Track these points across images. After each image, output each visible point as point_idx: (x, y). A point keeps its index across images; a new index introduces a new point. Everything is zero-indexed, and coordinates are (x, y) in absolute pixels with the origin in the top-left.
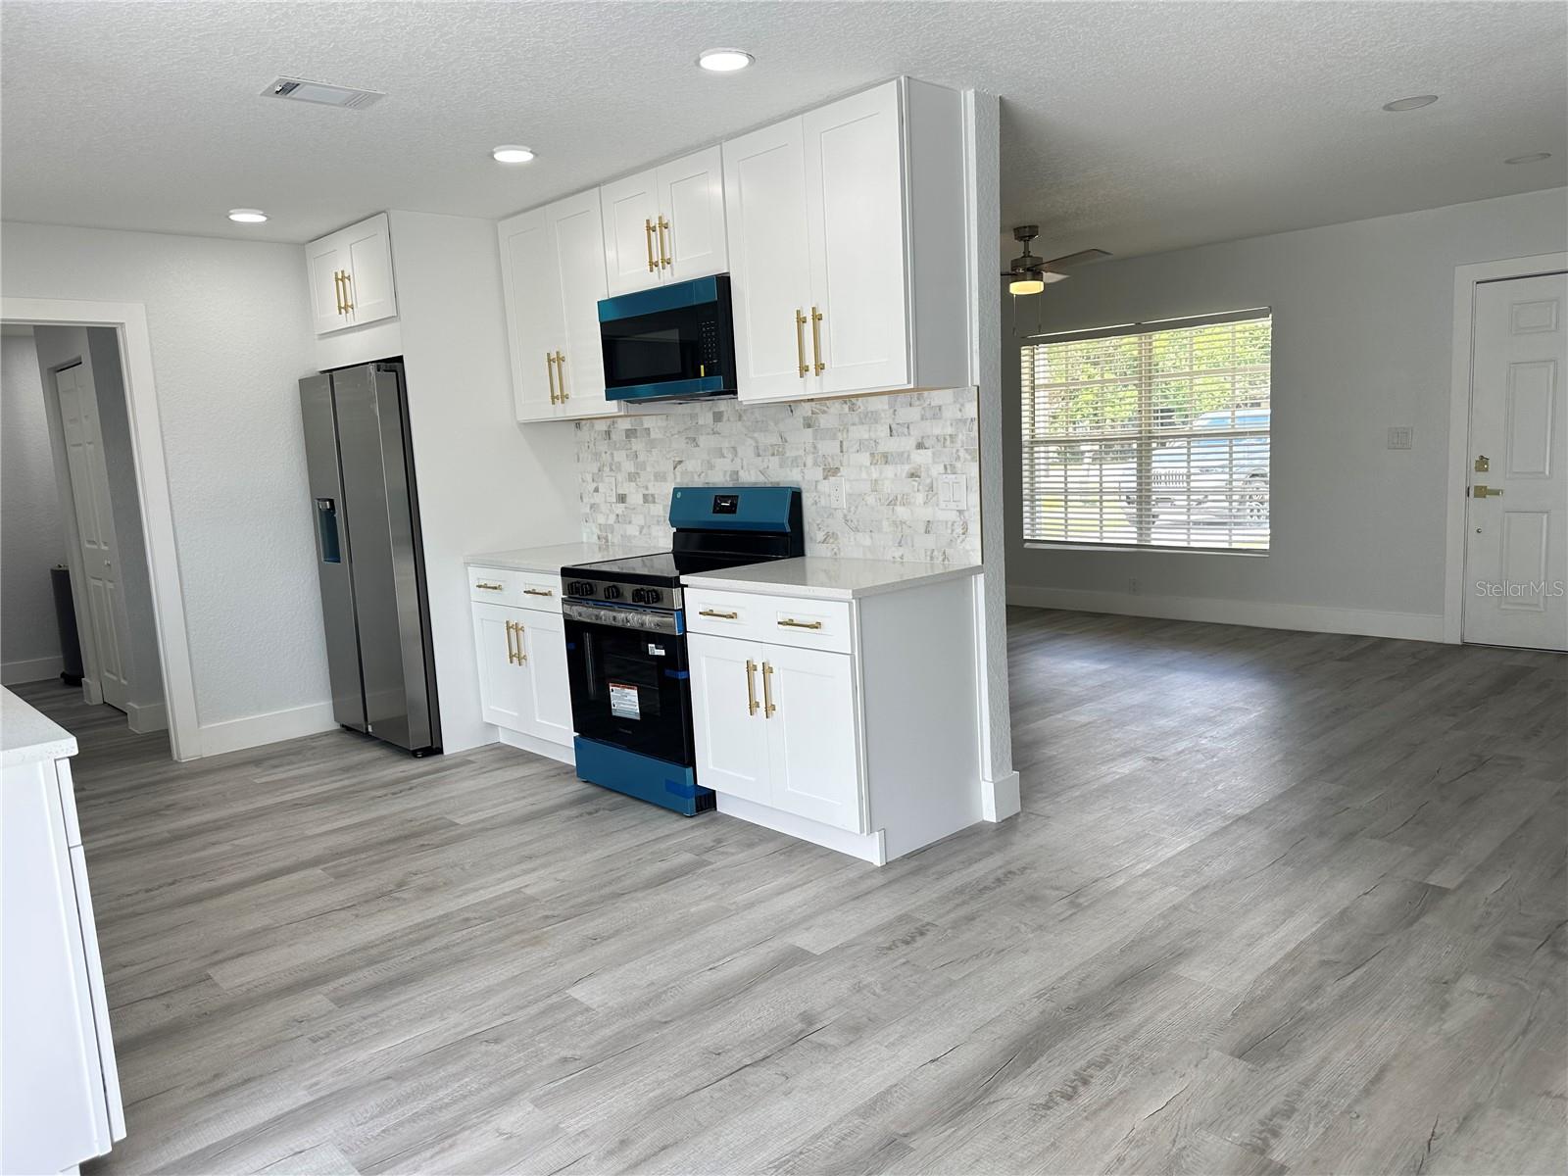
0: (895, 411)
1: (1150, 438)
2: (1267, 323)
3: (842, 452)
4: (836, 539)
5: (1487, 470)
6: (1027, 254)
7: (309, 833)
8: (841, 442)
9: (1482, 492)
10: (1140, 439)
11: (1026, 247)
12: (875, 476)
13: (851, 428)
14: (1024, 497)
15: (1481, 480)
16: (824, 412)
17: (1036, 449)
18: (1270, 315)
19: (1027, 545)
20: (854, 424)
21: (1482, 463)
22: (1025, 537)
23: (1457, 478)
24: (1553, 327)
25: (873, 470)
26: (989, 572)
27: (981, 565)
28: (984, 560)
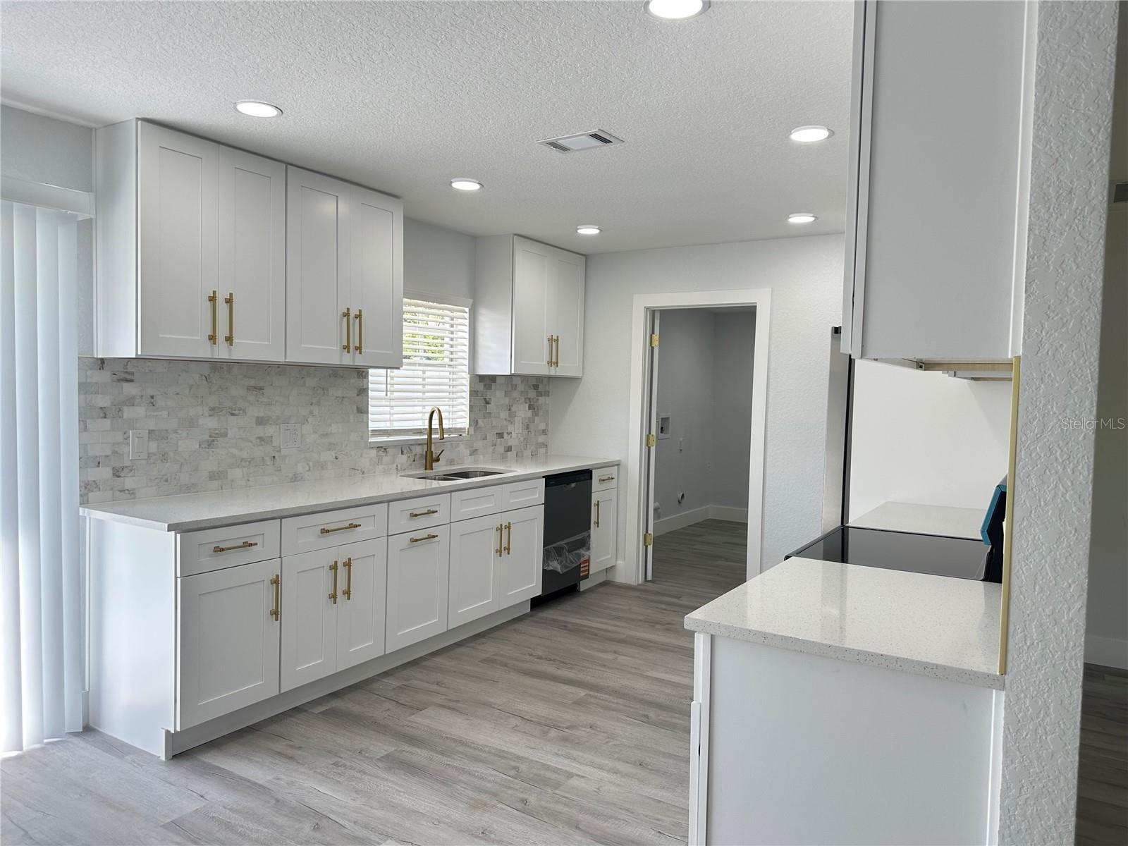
7: (648, 674)
26: (1026, 696)
27: (995, 675)
28: (1009, 670)
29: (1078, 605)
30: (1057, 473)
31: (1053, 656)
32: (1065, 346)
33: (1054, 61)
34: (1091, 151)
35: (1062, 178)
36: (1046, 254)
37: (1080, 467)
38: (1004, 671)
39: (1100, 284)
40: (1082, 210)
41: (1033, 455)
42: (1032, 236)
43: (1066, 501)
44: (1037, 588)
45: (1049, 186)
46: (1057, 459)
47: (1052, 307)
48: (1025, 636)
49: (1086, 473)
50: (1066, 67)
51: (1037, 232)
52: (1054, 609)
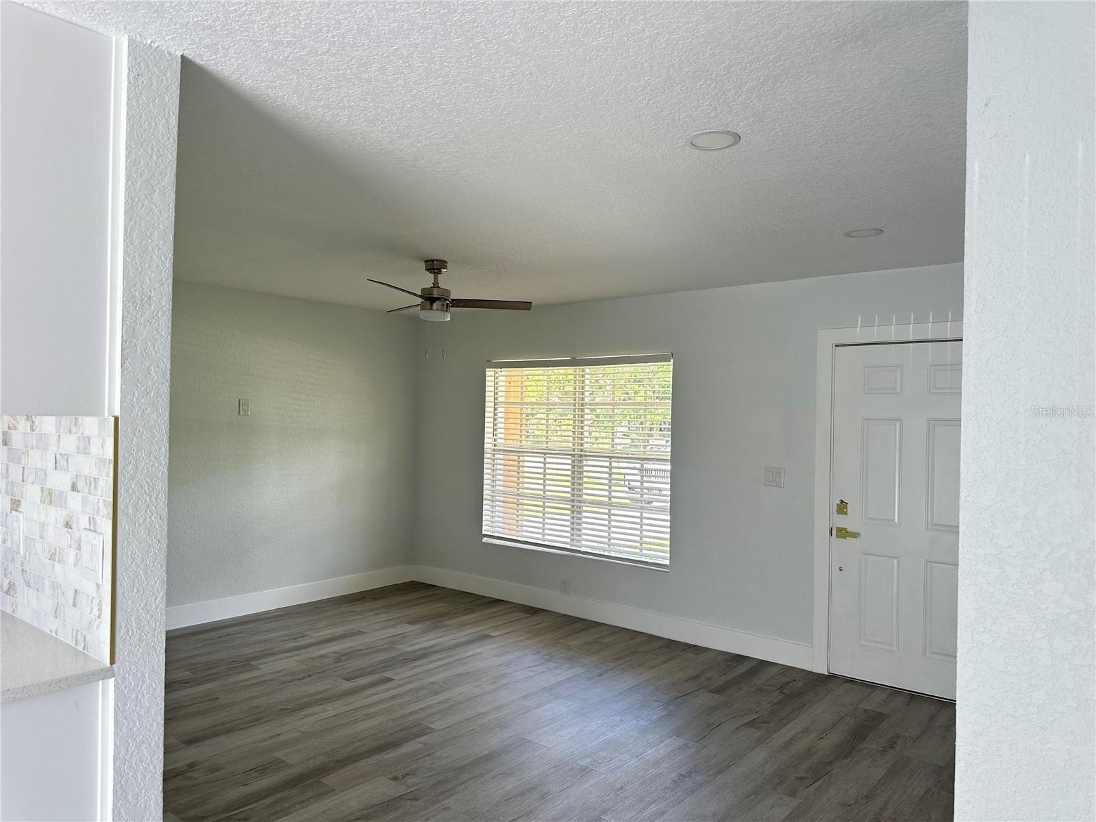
0: (59, 436)
1: (581, 456)
2: (669, 366)
3: (23, 481)
4: (16, 592)
5: (846, 513)
6: (436, 285)
8: (24, 467)
9: (843, 533)
10: (574, 456)
11: (436, 279)
12: (43, 517)
13: (31, 452)
14: (484, 497)
15: (841, 521)
16: (15, 428)
17: (497, 456)
18: (672, 360)
19: (485, 540)
20: (32, 448)
21: (842, 507)
22: (484, 532)
23: (823, 519)
24: (898, 389)
25: (42, 507)
26: (129, 674)
27: (107, 668)
28: (116, 660)
29: (161, 595)
30: (146, 501)
31: (147, 637)
32: (149, 409)
33: (137, 200)
34: (162, 273)
35: (144, 287)
36: (135, 340)
37: (160, 496)
38: (112, 661)
39: (169, 366)
40: (158, 313)
41: (130, 491)
42: (125, 326)
43: (152, 521)
44: (135, 589)
45: (136, 290)
46: (145, 492)
47: (140, 380)
48: (128, 629)
49: (163, 500)
50: (144, 208)
51: (128, 323)
52: (147, 602)
